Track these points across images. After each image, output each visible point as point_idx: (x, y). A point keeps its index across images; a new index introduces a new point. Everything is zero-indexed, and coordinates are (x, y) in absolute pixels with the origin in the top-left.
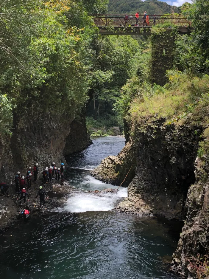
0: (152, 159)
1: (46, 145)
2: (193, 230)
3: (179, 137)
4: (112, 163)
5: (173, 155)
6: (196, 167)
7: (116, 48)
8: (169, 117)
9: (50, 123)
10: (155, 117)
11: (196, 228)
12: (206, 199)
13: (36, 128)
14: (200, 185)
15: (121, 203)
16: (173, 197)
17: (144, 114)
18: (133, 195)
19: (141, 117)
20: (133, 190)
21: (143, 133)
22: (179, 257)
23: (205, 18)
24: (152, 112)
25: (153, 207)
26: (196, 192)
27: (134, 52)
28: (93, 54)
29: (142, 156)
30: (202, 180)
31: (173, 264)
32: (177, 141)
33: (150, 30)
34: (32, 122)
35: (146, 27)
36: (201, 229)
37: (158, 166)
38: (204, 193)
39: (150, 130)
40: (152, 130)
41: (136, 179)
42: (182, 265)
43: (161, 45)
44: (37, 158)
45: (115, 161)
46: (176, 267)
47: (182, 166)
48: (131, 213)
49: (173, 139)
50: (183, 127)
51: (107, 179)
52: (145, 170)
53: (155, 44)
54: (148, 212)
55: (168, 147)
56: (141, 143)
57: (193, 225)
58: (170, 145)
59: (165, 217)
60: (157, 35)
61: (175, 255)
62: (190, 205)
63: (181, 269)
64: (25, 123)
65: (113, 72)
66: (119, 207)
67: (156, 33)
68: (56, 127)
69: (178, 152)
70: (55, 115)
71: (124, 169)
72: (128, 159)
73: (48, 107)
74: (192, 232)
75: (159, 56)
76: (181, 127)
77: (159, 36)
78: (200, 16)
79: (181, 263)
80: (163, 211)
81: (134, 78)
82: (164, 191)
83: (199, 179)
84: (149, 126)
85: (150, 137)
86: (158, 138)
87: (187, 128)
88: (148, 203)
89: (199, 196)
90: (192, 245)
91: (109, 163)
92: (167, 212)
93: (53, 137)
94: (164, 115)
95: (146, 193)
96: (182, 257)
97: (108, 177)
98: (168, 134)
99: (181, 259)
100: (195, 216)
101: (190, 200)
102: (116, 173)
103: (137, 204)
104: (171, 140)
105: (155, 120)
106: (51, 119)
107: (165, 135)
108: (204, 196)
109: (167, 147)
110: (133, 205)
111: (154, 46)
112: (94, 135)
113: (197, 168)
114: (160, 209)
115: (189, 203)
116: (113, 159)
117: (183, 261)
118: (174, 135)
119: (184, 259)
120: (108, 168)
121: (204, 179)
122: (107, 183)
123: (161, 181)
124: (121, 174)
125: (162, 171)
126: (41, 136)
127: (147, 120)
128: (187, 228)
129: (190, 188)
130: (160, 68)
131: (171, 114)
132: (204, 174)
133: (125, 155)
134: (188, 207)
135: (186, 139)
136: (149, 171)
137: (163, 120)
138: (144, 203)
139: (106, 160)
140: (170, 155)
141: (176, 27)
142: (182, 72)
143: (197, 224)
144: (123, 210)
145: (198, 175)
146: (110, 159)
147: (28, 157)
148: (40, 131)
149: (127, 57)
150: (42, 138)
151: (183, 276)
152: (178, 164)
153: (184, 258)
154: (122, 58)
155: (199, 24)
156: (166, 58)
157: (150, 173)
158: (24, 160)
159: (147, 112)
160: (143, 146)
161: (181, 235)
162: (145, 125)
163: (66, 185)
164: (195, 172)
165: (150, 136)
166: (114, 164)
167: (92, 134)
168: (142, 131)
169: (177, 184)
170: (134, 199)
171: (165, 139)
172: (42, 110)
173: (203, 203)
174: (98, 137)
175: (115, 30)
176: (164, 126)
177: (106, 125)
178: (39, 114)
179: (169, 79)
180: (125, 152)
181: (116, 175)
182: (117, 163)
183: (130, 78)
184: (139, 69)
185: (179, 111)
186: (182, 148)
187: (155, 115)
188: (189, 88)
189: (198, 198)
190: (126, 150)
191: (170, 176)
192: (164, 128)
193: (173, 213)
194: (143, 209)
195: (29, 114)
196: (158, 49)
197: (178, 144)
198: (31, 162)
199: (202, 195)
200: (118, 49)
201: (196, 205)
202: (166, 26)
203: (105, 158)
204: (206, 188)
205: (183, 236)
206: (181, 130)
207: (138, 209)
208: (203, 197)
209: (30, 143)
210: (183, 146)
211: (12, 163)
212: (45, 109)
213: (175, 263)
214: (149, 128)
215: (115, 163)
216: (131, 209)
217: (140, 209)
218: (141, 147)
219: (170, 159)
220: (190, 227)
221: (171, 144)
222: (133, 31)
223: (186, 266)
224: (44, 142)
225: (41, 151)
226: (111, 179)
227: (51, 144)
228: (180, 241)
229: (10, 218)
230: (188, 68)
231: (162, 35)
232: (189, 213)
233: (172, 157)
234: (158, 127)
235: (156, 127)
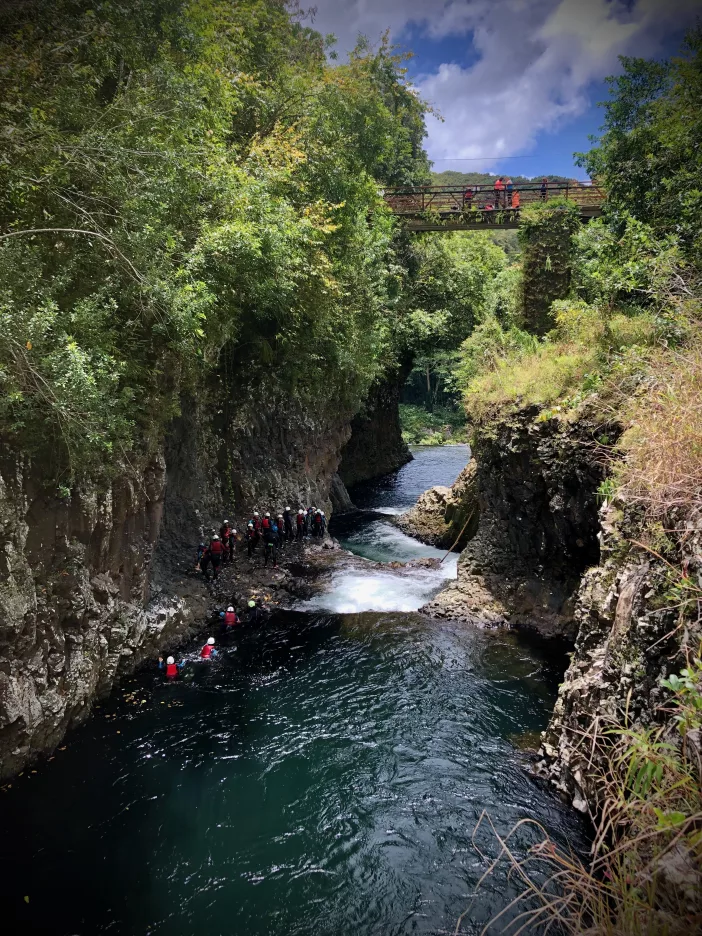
0: (510, 498)
1: (294, 466)
2: (588, 681)
3: (569, 450)
4: (438, 502)
5: (556, 490)
6: (602, 523)
7: (456, 264)
8: (548, 404)
9: (303, 419)
10: (517, 405)
11: (595, 678)
12: (621, 607)
13: (274, 431)
14: (609, 569)
15: (441, 595)
16: (559, 586)
17: (493, 397)
18: (468, 577)
19: (486, 405)
20: (467, 565)
21: (490, 439)
22: (555, 743)
23: (633, 167)
24: (510, 391)
25: (511, 607)
26: (599, 586)
27: (495, 271)
28: (402, 275)
29: (490, 492)
30: (615, 557)
31: (541, 758)
32: (563, 460)
33: (518, 216)
34: (264, 418)
35: (509, 211)
36: (607, 684)
37: (524, 515)
38: (619, 591)
39: (506, 434)
40: (509, 433)
41: (476, 543)
42: (562, 765)
43: (542, 247)
44: (275, 491)
45: (445, 498)
46: (548, 766)
47: (577, 517)
48: (461, 618)
49: (555, 455)
50: (576, 427)
51: (427, 536)
52: (495, 523)
53: (529, 246)
54: (497, 618)
55: (545, 473)
56: (487, 463)
57: (591, 670)
58: (549, 467)
59: (537, 630)
60: (534, 227)
61: (547, 736)
62: (584, 618)
63: (557, 774)
64: (249, 419)
65: (449, 314)
66: (433, 605)
67: (530, 222)
68: (316, 427)
69: (566, 484)
70: (312, 403)
71: (462, 515)
72: (470, 495)
73: (298, 386)
74: (587, 688)
75: (538, 272)
76: (573, 425)
77: (537, 228)
78: (620, 164)
79: (559, 759)
80: (533, 616)
81: (490, 322)
82: (538, 572)
83: (607, 554)
84: (503, 424)
85: (504, 449)
86: (524, 451)
87: (585, 428)
88: (499, 598)
89: (605, 598)
90: (585, 719)
91: (433, 502)
92: (543, 621)
93: (310, 448)
94: (536, 399)
95: (497, 573)
96: (563, 746)
97: (429, 531)
98: (545, 443)
99: (558, 750)
100: (595, 647)
101: (585, 607)
102: (447, 522)
103: (475, 600)
104: (552, 457)
105: (515, 409)
106: (304, 410)
107: (537, 446)
108: (617, 598)
109: (543, 472)
110: (465, 602)
111: (528, 251)
112: (427, 442)
113: (604, 527)
114: (526, 613)
115: (583, 613)
116: (441, 493)
117: (563, 756)
118: (558, 444)
119: (566, 751)
120: (431, 512)
121: (619, 555)
122: (428, 544)
123: (530, 548)
124: (456, 527)
125: (533, 526)
126: (284, 447)
127: (498, 412)
128: (576, 676)
129: (586, 575)
130: (541, 297)
131: (552, 396)
132: (620, 544)
133: (466, 485)
134: (579, 622)
135: (584, 455)
136: (504, 524)
137: (533, 411)
138: (491, 599)
139: (426, 496)
140: (550, 491)
141: (576, 207)
142: (589, 304)
143: (598, 667)
144: (443, 612)
145: (606, 544)
146: (436, 493)
147: (256, 490)
148: (282, 435)
149: (480, 281)
150: (285, 451)
151: (564, 793)
152: (567, 511)
153: (567, 747)
154: (471, 284)
155: (618, 183)
156: (553, 276)
157: (507, 531)
158: (247, 497)
159: (500, 393)
160: (491, 469)
161: (563, 687)
162: (493, 423)
163: (333, 548)
164: (599, 535)
165: (504, 446)
166: (442, 505)
167: (423, 440)
168: (487, 436)
169: (565, 558)
170: (468, 586)
171: (536, 455)
172: (283, 393)
173: (614, 616)
174: (436, 445)
175: (442, 220)
176: (537, 425)
177: (450, 423)
178: (278, 400)
179: (557, 320)
180: (466, 480)
181: (445, 527)
182: (449, 502)
183: (479, 323)
184: (500, 304)
185: (570, 389)
186: (575, 476)
187: (517, 400)
188: (598, 338)
189: (603, 602)
190: (467, 475)
191: (550, 539)
192: (536, 428)
193: (557, 623)
194: (487, 611)
195: (256, 401)
196: (537, 256)
197: (567, 466)
198: (264, 500)
199: (614, 596)
200: (461, 264)
201: (598, 620)
202: (554, 207)
203: (426, 492)
204: (623, 578)
205: (566, 693)
206: (572, 433)
207: (476, 610)
208: (615, 601)
209: (261, 461)
210: (578, 471)
211: (219, 502)
212: (290, 390)
213: (546, 756)
214: (502, 427)
215: (444, 502)
216: (459, 609)
217: (481, 610)
218: (486, 472)
219: (550, 499)
220: (583, 672)
221: (551, 465)
222: (480, 220)
223: (569, 768)
224: (291, 458)
225: (284, 476)
226: (435, 535)
227: (306, 463)
228: (559, 705)
229: (190, 626)
230: (603, 294)
231: (545, 226)
232: (582, 637)
233: (553, 494)
234: (524, 425)
235: (518, 426)
